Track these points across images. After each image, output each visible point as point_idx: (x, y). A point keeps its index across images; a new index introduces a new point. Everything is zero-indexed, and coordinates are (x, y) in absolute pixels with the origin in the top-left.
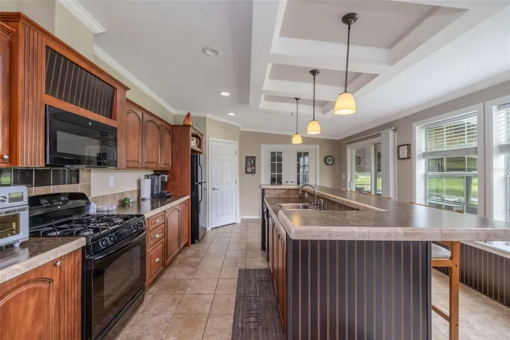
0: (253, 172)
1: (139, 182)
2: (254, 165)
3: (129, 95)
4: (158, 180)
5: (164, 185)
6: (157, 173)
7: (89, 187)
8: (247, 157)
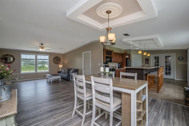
0: (148, 63)
1: (116, 65)
2: (148, 61)
3: (113, 51)
4: (119, 65)
5: (120, 66)
6: (119, 63)
7: (109, 65)
8: (146, 59)
